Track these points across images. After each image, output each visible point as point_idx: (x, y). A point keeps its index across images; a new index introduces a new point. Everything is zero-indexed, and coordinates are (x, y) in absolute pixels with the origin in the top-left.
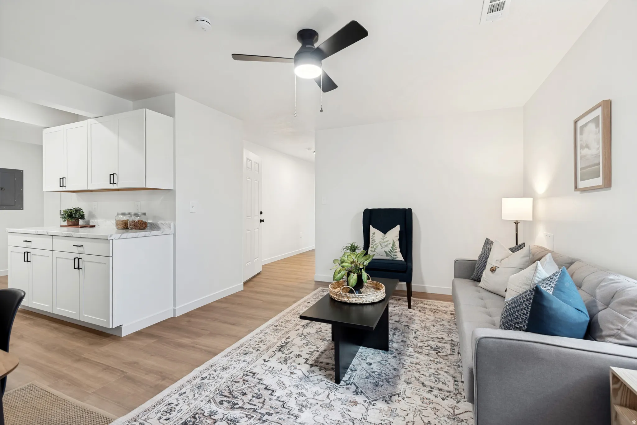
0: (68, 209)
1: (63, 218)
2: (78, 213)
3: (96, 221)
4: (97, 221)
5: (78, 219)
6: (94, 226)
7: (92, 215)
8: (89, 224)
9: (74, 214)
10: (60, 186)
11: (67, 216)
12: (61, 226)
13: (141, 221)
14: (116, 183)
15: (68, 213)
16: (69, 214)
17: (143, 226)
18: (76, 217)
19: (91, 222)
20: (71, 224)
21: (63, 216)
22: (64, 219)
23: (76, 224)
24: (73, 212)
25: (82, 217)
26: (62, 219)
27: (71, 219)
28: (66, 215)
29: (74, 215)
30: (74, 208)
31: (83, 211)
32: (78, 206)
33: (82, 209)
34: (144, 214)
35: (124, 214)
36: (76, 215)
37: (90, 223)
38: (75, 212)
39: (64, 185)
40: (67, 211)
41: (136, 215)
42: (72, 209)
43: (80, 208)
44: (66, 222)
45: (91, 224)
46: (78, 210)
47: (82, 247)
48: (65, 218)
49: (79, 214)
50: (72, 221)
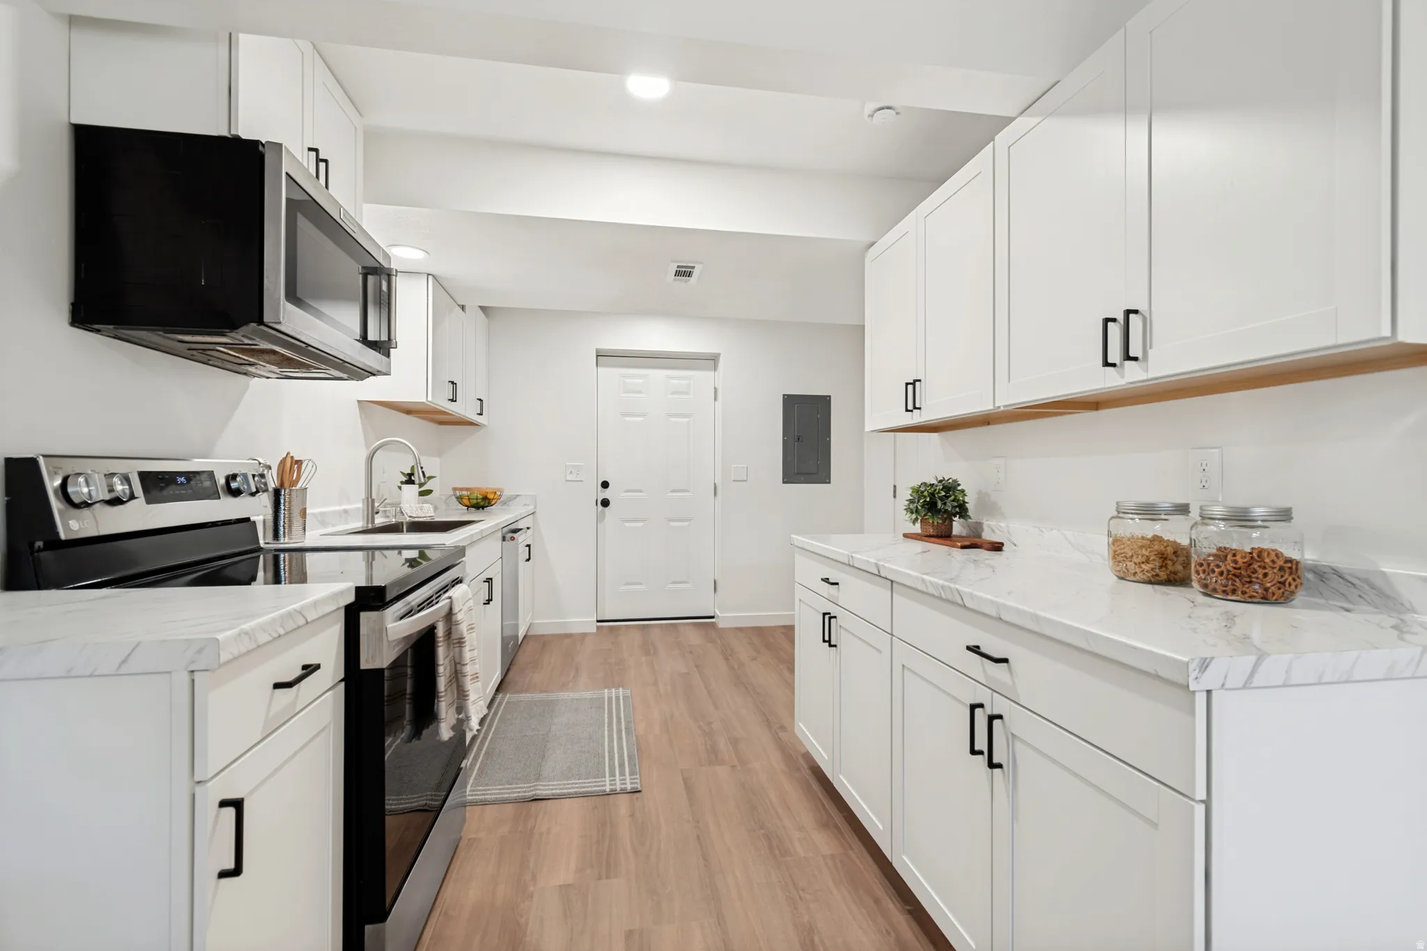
0: (925, 484)
1: (912, 513)
2: (952, 497)
3: (1003, 525)
4: (1007, 526)
5: (949, 516)
6: (997, 547)
7: (990, 507)
8: (979, 536)
9: (941, 498)
10: (907, 410)
11: (922, 506)
12: (906, 536)
13: (1273, 556)
14: (1139, 354)
15: (925, 497)
16: (928, 499)
17: (1283, 583)
18: (946, 511)
19: (985, 527)
20: (931, 531)
21: (911, 506)
22: (914, 516)
23: (944, 536)
24: (939, 493)
25: (962, 510)
26: (909, 515)
27: (933, 516)
28: (919, 501)
29: (940, 505)
30: (940, 481)
31: (963, 491)
32: (949, 474)
33: (959, 485)
34: (1285, 515)
35: (1149, 512)
36: (945, 504)
37: (983, 530)
38: (943, 494)
39: (917, 406)
40: (922, 489)
41: (1241, 518)
42: (935, 482)
43: (955, 481)
44: (918, 525)
45: (988, 536)
46: (950, 488)
47: (1005, 664)
48: (917, 511)
49: (953, 501)
50: (936, 523)
